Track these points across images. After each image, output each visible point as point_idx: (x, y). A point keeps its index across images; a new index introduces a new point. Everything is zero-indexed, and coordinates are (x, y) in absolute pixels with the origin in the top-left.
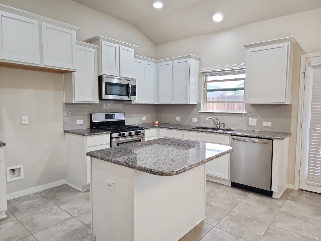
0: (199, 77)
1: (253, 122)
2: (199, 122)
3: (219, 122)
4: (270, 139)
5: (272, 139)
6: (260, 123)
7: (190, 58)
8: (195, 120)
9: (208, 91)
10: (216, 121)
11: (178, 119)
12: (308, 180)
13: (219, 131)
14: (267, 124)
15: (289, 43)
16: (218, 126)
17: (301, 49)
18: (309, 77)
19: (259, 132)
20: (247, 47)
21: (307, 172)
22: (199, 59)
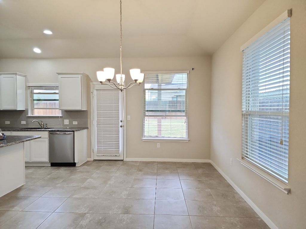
0: (26, 89)
1: (67, 122)
2: (27, 124)
3: (43, 124)
4: (72, 131)
5: (74, 131)
6: (71, 123)
7: (16, 75)
8: (23, 122)
9: (34, 100)
10: (40, 123)
11: (7, 122)
12: (97, 153)
13: (43, 129)
14: (75, 123)
15: (82, 76)
16: (42, 126)
17: (90, 79)
18: (95, 95)
19: (70, 128)
20: (59, 74)
21: (97, 149)
22: (25, 76)
